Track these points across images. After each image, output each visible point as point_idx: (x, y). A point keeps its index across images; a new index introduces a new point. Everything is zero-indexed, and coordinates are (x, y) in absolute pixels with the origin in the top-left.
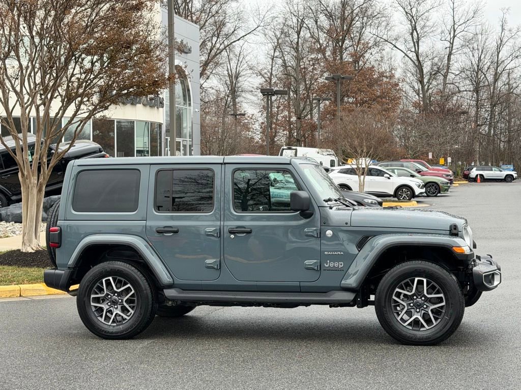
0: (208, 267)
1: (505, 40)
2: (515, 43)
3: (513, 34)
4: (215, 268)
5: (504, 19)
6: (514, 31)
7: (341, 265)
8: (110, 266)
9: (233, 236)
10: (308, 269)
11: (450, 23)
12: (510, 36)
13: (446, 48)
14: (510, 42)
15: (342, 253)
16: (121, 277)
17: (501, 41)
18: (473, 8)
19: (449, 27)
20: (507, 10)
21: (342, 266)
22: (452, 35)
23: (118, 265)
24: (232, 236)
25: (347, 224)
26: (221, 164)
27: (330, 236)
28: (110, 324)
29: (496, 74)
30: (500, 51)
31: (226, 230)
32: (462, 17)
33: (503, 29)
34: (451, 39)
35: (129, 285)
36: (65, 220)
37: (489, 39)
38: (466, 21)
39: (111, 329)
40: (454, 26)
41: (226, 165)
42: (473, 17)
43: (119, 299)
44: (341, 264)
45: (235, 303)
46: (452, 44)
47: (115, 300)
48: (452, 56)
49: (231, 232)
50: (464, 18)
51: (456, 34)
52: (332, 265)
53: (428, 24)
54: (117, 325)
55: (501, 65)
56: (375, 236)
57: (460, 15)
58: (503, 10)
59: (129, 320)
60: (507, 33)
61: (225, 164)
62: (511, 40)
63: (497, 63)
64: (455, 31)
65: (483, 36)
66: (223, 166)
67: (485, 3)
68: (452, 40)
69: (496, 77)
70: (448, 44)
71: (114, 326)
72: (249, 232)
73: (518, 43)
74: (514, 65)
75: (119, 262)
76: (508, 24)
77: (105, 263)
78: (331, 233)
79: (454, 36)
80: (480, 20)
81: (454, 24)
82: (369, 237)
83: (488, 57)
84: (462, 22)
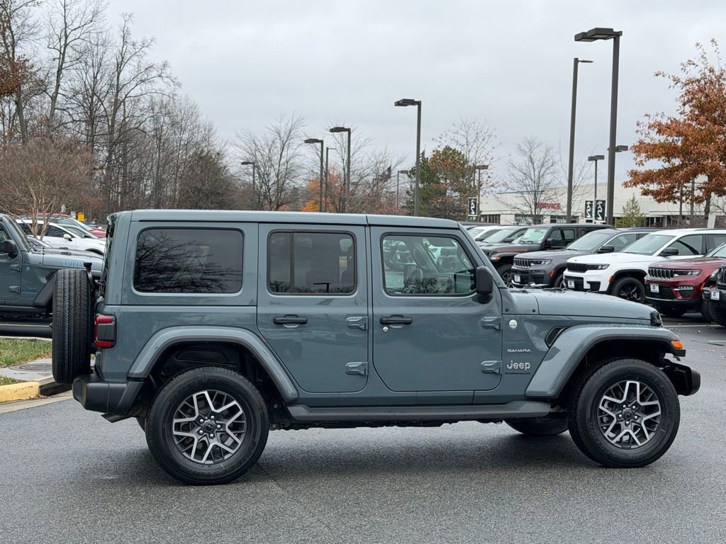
0: (350, 373)
1: (127, 56)
2: (140, 62)
3: (137, 50)
4: (360, 374)
5: (126, 28)
6: (139, 45)
7: (526, 366)
8: (206, 374)
9: (387, 328)
10: (485, 372)
11: (61, 24)
12: (133, 51)
13: (54, 59)
14: (134, 60)
15: (529, 350)
16: (222, 391)
17: (123, 58)
18: (91, 9)
19: (58, 31)
20: (130, 16)
21: (528, 368)
22: (63, 43)
23: (217, 372)
24: (385, 328)
25: (534, 311)
26: (365, 226)
27: (514, 327)
28: (203, 461)
29: (116, 100)
30: (120, 71)
31: (377, 320)
32: (75, 18)
33: (125, 43)
34: (61, 47)
35: (234, 403)
36: (121, 305)
37: (108, 53)
38: (83, 24)
39: (206, 470)
40: (65, 29)
41: (371, 227)
42: (91, 21)
43: (218, 424)
44: (528, 366)
45: (368, 423)
46: (64, 54)
47: (211, 425)
48: (63, 71)
49: (383, 323)
50: (78, 19)
51: (68, 41)
52: (516, 365)
53: (28, 22)
54: (215, 463)
55: (123, 90)
56: (568, 327)
57: (74, 16)
58: (124, 15)
59: (233, 455)
60: (130, 47)
61: (370, 225)
62: (135, 58)
63: (118, 88)
64: (66, 37)
65: (99, 47)
66: (367, 228)
67: (108, 4)
68: (63, 49)
69: (117, 104)
70: (57, 54)
71: (209, 465)
72: (408, 323)
73: (144, 63)
74: (140, 92)
75: (219, 369)
76: (131, 36)
77: (197, 369)
78: (516, 324)
79: (66, 45)
80: (102, 25)
81: (66, 27)
82: (560, 329)
83: (106, 78)
84: (76, 25)
